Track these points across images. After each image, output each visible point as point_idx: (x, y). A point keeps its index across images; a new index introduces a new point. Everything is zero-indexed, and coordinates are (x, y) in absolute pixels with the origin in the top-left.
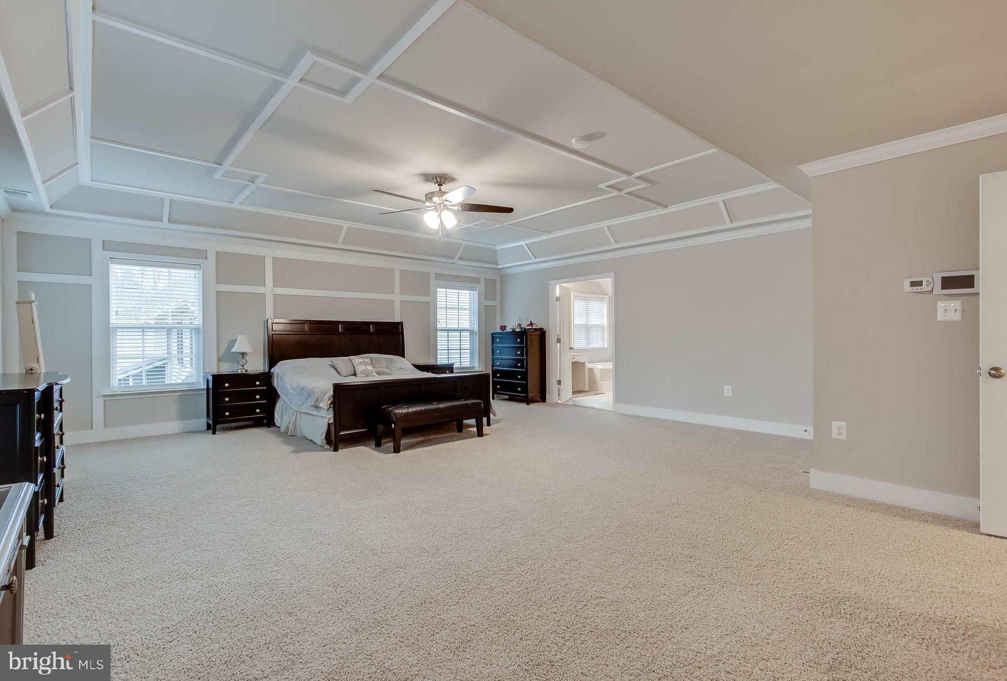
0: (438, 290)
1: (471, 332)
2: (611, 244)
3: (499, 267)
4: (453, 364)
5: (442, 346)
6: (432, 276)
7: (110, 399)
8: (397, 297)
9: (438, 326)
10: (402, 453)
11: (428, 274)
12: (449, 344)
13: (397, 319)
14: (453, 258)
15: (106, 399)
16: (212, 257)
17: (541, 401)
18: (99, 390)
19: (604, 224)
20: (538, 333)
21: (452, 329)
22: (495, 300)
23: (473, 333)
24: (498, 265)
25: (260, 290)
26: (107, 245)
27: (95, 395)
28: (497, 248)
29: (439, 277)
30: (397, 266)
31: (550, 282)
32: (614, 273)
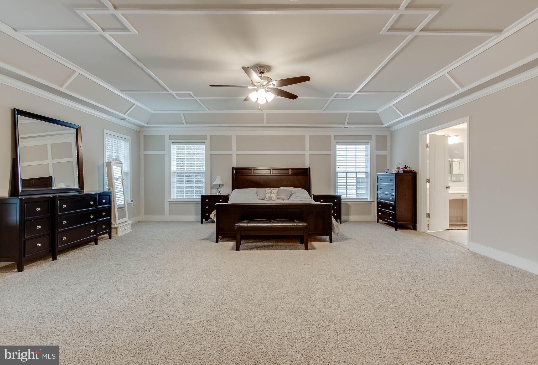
0: (337, 146)
1: (366, 174)
2: (457, 89)
3: (384, 126)
4: (341, 196)
5: (341, 183)
6: (332, 138)
7: (172, 203)
8: (307, 153)
9: (337, 170)
10: (240, 251)
11: (329, 136)
12: (347, 182)
13: (307, 166)
14: (344, 124)
15: (169, 203)
16: (209, 138)
17: (412, 228)
18: (167, 199)
19: (444, 72)
20: (412, 174)
21: (349, 171)
22: (386, 150)
23: (367, 175)
24: (383, 124)
25: (229, 152)
26: (170, 137)
27: (166, 201)
28: (378, 112)
29: (336, 137)
30: (307, 133)
31: (421, 132)
32: (469, 116)
